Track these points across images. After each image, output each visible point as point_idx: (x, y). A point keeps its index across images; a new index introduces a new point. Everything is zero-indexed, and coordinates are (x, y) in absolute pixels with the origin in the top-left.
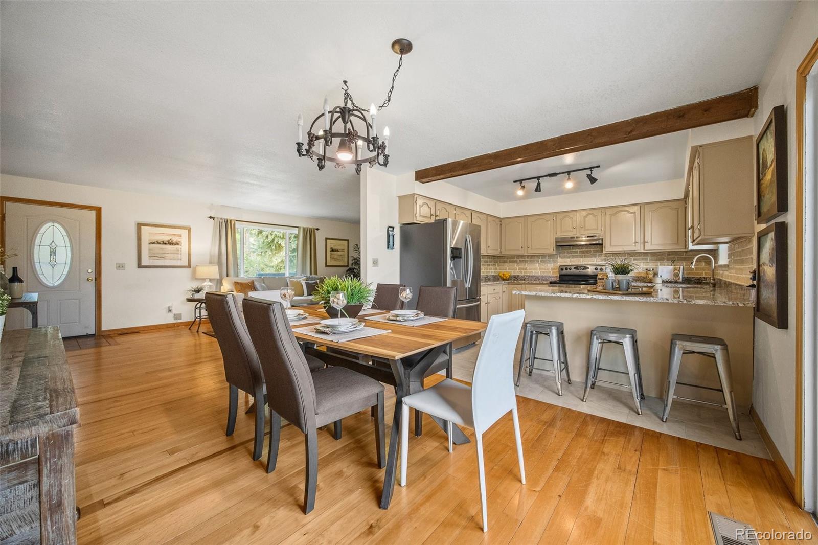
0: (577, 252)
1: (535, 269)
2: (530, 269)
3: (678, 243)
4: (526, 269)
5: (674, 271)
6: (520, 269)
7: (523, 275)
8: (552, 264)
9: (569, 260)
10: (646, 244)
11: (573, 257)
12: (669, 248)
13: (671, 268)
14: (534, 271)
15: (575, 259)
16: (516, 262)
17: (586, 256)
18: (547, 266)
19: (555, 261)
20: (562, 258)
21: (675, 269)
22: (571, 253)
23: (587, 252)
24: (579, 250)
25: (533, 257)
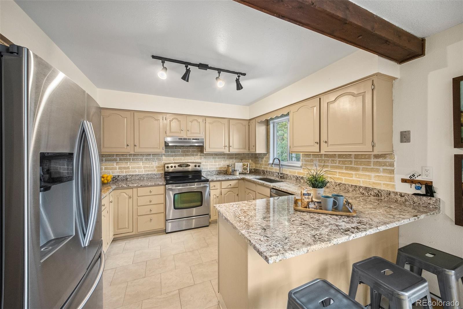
0: (179, 151)
1: (139, 168)
2: (134, 168)
3: (245, 148)
4: (128, 168)
5: (243, 166)
6: (120, 168)
7: (124, 174)
8: (157, 163)
9: (172, 158)
10: (230, 147)
11: (176, 156)
12: (242, 151)
13: (241, 164)
14: (137, 170)
15: (178, 158)
16: (116, 160)
17: (186, 155)
18: (152, 164)
19: (159, 160)
20: (166, 157)
21: (244, 165)
22: (175, 152)
23: (187, 151)
24: (181, 150)
25: (136, 156)
